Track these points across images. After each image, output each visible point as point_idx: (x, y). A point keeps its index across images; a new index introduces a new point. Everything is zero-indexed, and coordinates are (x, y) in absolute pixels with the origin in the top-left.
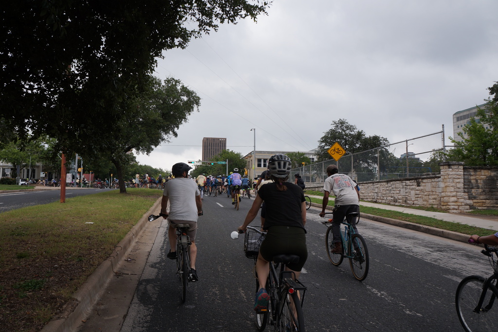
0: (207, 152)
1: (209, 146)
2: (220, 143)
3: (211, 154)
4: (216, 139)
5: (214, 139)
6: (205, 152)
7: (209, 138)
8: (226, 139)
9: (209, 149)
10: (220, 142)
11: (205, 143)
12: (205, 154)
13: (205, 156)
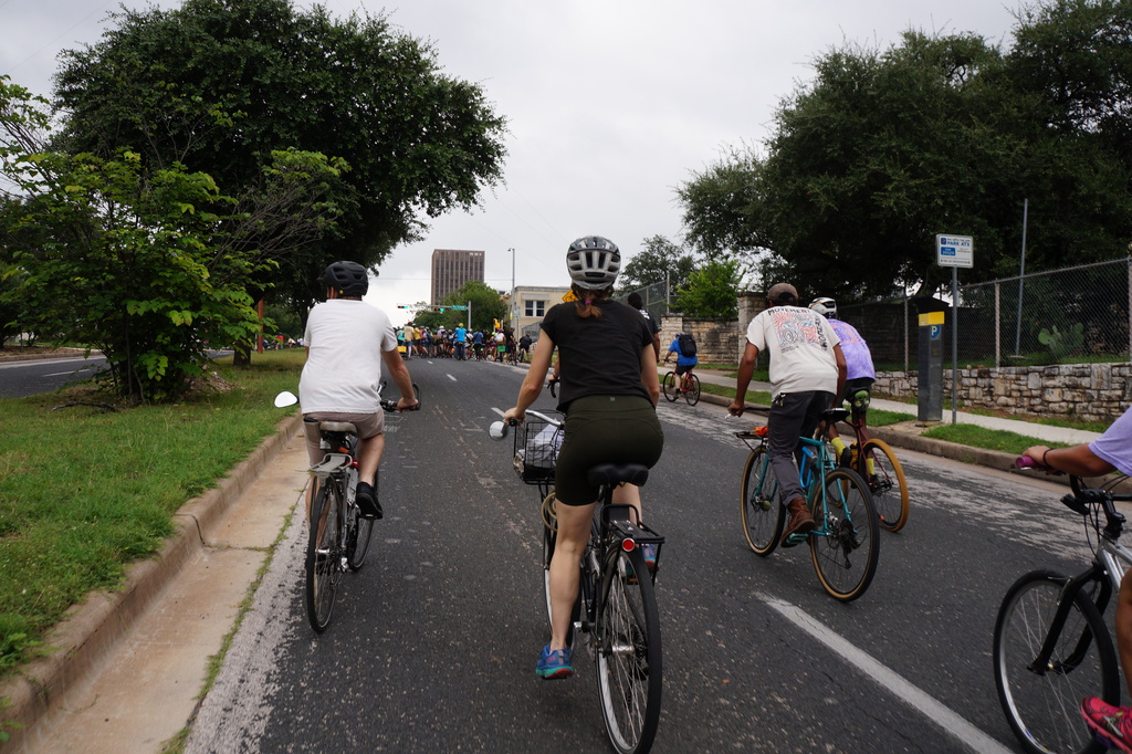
0: (442, 282)
1: (447, 268)
2: (472, 262)
3: (452, 286)
4: (462, 252)
5: (457, 254)
6: (437, 281)
7: (447, 251)
8: (483, 253)
9: (447, 275)
10: (472, 259)
11: (438, 261)
12: (437, 286)
13: (437, 291)
